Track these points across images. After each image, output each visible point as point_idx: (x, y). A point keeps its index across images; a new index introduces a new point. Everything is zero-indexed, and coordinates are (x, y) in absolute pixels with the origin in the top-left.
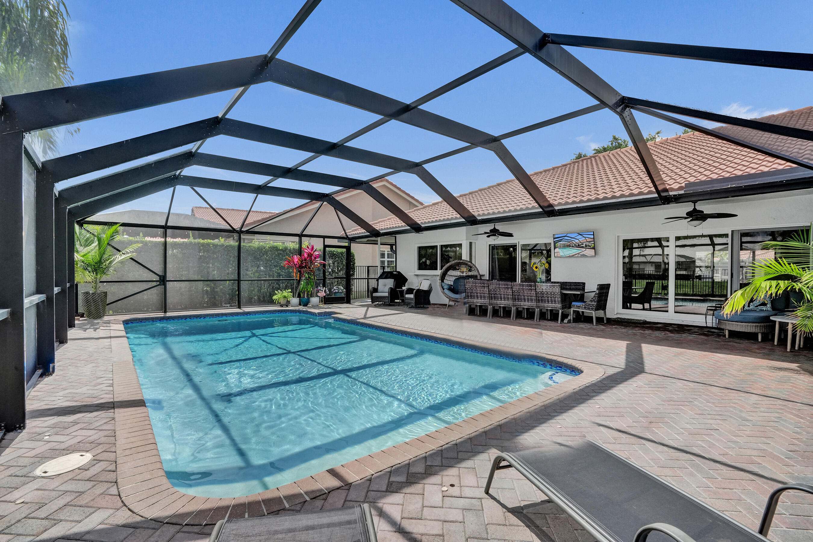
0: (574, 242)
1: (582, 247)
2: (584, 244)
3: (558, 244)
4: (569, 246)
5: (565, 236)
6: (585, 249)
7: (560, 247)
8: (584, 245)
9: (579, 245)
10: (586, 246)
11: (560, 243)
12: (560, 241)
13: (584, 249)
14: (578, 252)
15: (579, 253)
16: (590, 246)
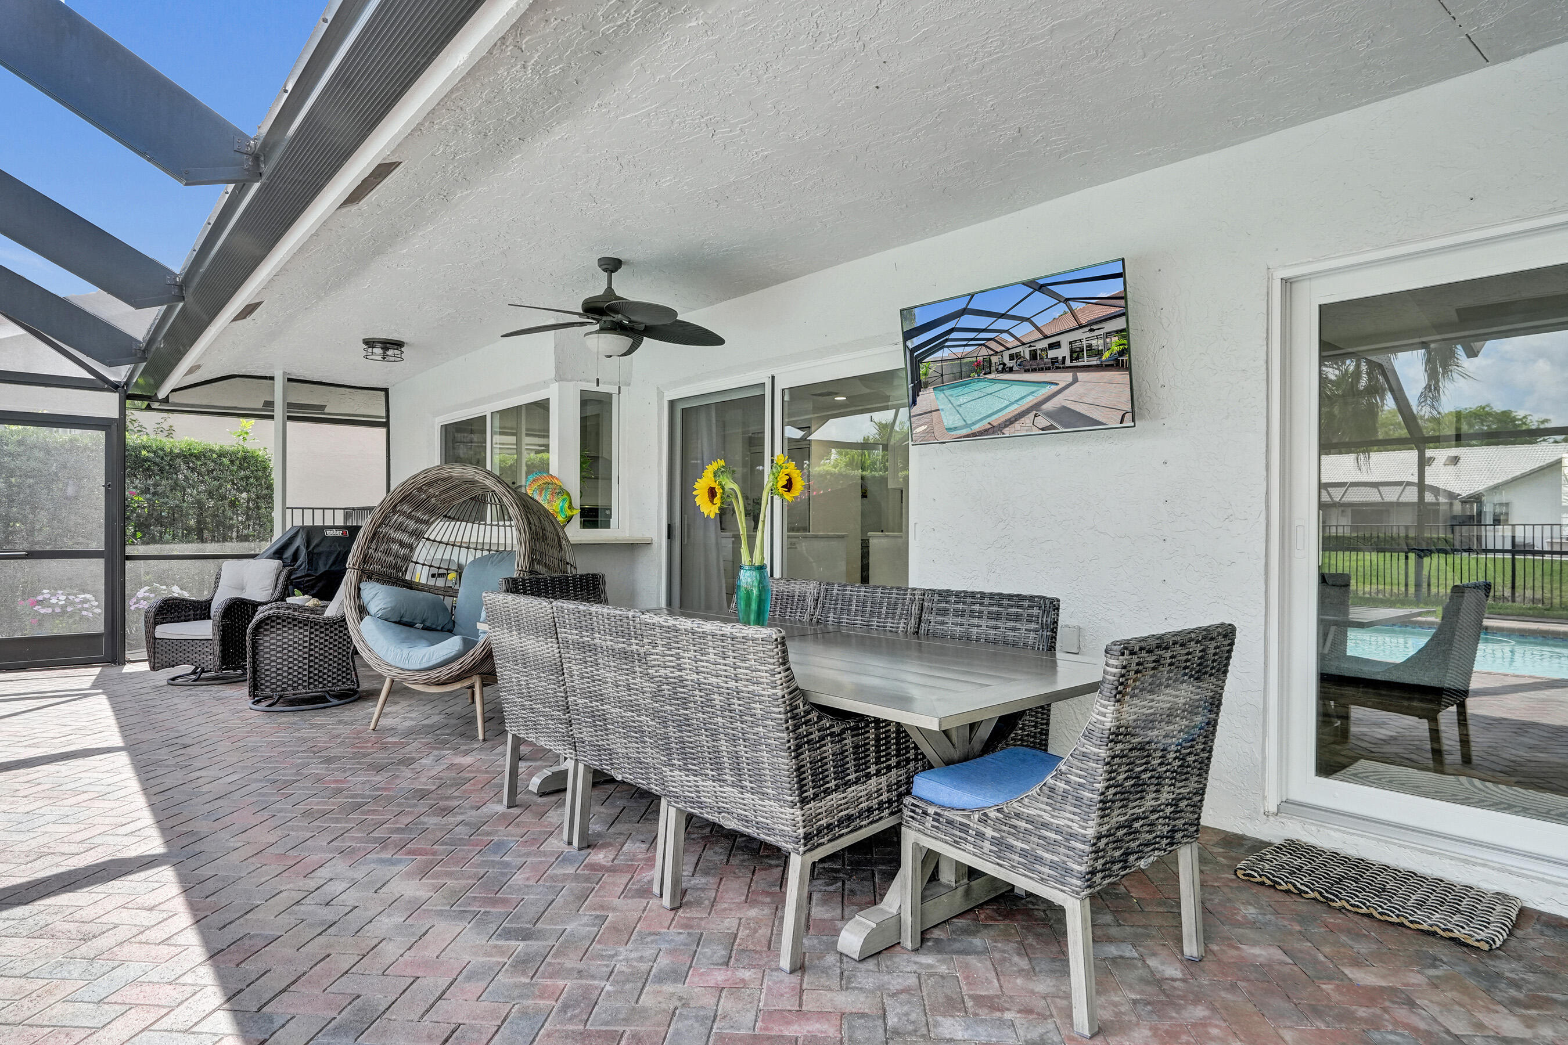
0: (1010, 341)
1: (1056, 365)
2: (1065, 340)
3: (931, 365)
4: (983, 368)
5: (964, 312)
6: (1068, 376)
7: (941, 383)
8: (1064, 352)
9: (1034, 355)
10: (1076, 353)
11: (938, 355)
12: (941, 347)
13: (1063, 378)
14: (1030, 401)
15: (1037, 406)
16: (1099, 353)
